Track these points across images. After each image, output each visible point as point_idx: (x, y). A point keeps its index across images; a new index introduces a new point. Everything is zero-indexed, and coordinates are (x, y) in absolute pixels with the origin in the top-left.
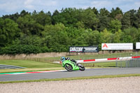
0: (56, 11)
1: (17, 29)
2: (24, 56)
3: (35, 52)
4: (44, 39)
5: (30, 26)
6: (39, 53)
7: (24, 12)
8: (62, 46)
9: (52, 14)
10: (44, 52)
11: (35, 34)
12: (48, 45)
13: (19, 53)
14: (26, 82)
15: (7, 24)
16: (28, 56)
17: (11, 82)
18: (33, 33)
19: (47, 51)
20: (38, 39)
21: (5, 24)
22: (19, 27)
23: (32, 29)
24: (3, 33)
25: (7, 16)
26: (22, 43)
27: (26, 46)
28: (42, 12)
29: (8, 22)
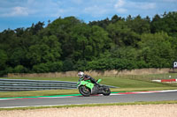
0: (157, 16)
1: (106, 38)
2: (115, 72)
3: (129, 67)
4: (141, 51)
5: (123, 35)
6: (133, 68)
7: (115, 17)
8: (164, 61)
9: (151, 20)
10: (140, 68)
11: (130, 44)
12: (145, 59)
13: (109, 68)
14: (118, 105)
15: (95, 33)
16: (120, 73)
17: (99, 105)
18: (127, 43)
19: (145, 67)
20: (133, 51)
21: (92, 32)
22: (109, 36)
23: (125, 38)
24: (89, 44)
25: (94, 23)
26: (112, 56)
27: (117, 60)
28: (139, 17)
29: (96, 29)
